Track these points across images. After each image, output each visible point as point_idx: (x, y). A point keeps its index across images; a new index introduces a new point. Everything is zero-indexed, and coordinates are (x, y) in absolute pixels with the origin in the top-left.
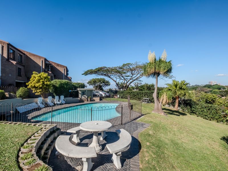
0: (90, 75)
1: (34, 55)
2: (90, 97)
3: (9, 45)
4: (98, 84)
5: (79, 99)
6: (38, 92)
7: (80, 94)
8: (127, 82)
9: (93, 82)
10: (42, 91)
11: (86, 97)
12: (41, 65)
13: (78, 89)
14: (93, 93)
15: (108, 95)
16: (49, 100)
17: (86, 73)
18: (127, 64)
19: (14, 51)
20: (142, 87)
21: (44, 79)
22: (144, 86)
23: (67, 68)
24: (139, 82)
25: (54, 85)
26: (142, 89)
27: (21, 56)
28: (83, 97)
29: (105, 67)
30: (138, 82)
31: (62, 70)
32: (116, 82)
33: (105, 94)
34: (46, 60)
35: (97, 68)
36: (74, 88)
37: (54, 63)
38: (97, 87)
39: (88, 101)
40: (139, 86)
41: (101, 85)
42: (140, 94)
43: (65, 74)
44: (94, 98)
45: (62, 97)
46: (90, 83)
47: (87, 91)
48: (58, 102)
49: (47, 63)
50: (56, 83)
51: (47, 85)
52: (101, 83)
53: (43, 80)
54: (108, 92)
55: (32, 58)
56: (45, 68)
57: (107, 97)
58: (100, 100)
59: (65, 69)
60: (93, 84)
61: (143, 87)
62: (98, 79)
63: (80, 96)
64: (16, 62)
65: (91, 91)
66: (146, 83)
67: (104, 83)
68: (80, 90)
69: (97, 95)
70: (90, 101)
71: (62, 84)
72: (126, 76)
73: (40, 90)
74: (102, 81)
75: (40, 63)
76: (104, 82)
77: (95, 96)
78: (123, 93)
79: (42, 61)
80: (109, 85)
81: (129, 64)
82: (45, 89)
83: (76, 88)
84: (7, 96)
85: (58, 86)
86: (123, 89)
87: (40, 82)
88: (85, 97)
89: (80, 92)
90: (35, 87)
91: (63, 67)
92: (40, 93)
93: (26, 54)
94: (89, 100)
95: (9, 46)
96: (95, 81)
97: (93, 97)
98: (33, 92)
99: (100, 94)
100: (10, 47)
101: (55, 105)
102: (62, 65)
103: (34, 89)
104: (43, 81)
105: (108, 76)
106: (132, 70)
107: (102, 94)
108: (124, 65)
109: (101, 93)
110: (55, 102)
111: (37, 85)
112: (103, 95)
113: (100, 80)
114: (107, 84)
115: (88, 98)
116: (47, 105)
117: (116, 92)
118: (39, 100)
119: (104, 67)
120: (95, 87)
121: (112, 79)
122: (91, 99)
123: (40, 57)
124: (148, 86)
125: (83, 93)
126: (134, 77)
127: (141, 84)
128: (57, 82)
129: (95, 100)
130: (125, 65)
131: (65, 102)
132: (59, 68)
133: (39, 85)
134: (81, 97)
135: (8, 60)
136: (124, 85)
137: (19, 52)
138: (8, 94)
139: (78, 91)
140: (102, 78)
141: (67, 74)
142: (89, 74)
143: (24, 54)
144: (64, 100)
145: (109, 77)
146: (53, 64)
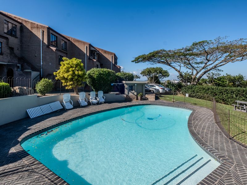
0: (142, 63)
1: (78, 41)
2: (141, 93)
3: (49, 29)
4: (154, 75)
5: (125, 96)
6: (69, 85)
7: (126, 88)
8: (198, 73)
9: (147, 72)
10: (74, 84)
11: (136, 94)
12: (85, 52)
13: (124, 82)
14: (146, 87)
15: (167, 90)
16: (81, 97)
17: (137, 60)
18: (200, 43)
19: (57, 37)
20: (219, 79)
21: (76, 67)
22: (224, 78)
23: (115, 55)
24: (216, 73)
25: (91, 75)
26: (220, 82)
27: (66, 42)
28: (130, 94)
29: (164, 51)
30: (213, 73)
31: (110, 58)
32: (179, 71)
33: (164, 89)
34: (90, 45)
35: (152, 53)
36: (118, 81)
37: (101, 49)
38: (152, 78)
39: (137, 99)
40: (215, 79)
41: (157, 75)
42: (227, 93)
43: (113, 63)
44: (147, 96)
45: (101, 93)
46: (144, 73)
47: (136, 85)
48: (95, 101)
49: (92, 49)
50: (94, 73)
51: (79, 76)
52: (158, 73)
53: (74, 69)
54: (167, 86)
55: (77, 44)
56: (89, 55)
57: (166, 93)
58: (156, 99)
59: (113, 56)
60: (148, 74)
61: (222, 80)
62: (154, 68)
63: (126, 91)
64: (55, 49)
65: (142, 85)
66: (228, 74)
67: (162, 73)
68: (126, 84)
69: (152, 92)
70: (141, 100)
71: (102, 74)
72: (197, 63)
73: (71, 83)
74: (158, 71)
75: (84, 49)
76: (160, 73)
77: (149, 92)
78: (191, 89)
79: (87, 47)
80: (168, 76)
81: (203, 42)
82: (77, 82)
83: (121, 80)
84: (18, 91)
85: (95, 77)
86: (190, 83)
87: (70, 71)
88: (133, 93)
89: (126, 86)
90: (64, 78)
91: (111, 54)
92: (70, 86)
93: (71, 40)
94: (139, 98)
95: (49, 31)
96: (150, 71)
97: (146, 94)
98: (63, 85)
99: (155, 89)
100: (51, 31)
101: (89, 104)
102: (109, 52)
103: (63, 81)
104: (73, 71)
105: (168, 63)
106: (207, 53)
107: (159, 90)
108: (195, 44)
109: (157, 87)
110: (91, 100)
111: (66, 75)
112: (161, 91)
113: (155, 70)
114: (165, 74)
115: (137, 95)
116: (77, 105)
117: (179, 87)
118: (65, 97)
119: (161, 50)
120: (150, 79)
121: (174, 68)
122: (141, 97)
123: (84, 43)
124: (232, 78)
125: (131, 88)
126: (210, 65)
127: (219, 75)
128: (95, 71)
129: (148, 99)
130: (197, 44)
131: (104, 101)
132: (106, 56)
133: (68, 76)
134: (128, 93)
135: (48, 46)
136: (193, 77)
137: (62, 38)
138: (19, 88)
139: (124, 84)
140: (159, 67)
141: (116, 63)
142: (142, 61)
143: (69, 40)
144: (103, 98)
145: (170, 65)
146: (100, 51)
